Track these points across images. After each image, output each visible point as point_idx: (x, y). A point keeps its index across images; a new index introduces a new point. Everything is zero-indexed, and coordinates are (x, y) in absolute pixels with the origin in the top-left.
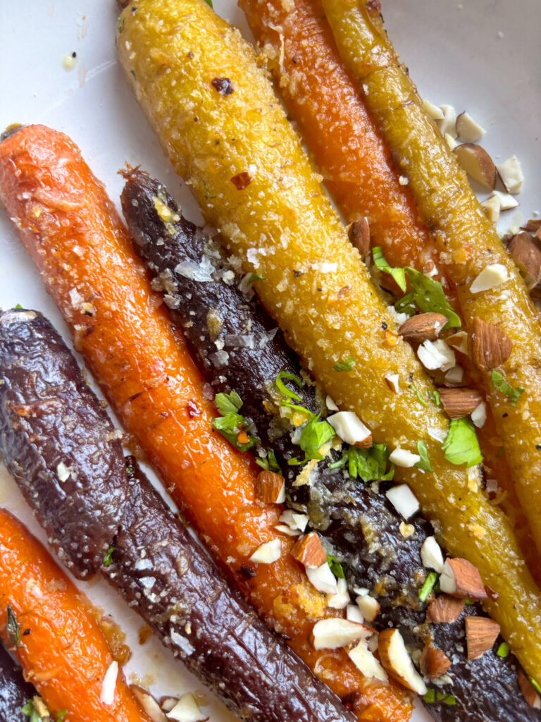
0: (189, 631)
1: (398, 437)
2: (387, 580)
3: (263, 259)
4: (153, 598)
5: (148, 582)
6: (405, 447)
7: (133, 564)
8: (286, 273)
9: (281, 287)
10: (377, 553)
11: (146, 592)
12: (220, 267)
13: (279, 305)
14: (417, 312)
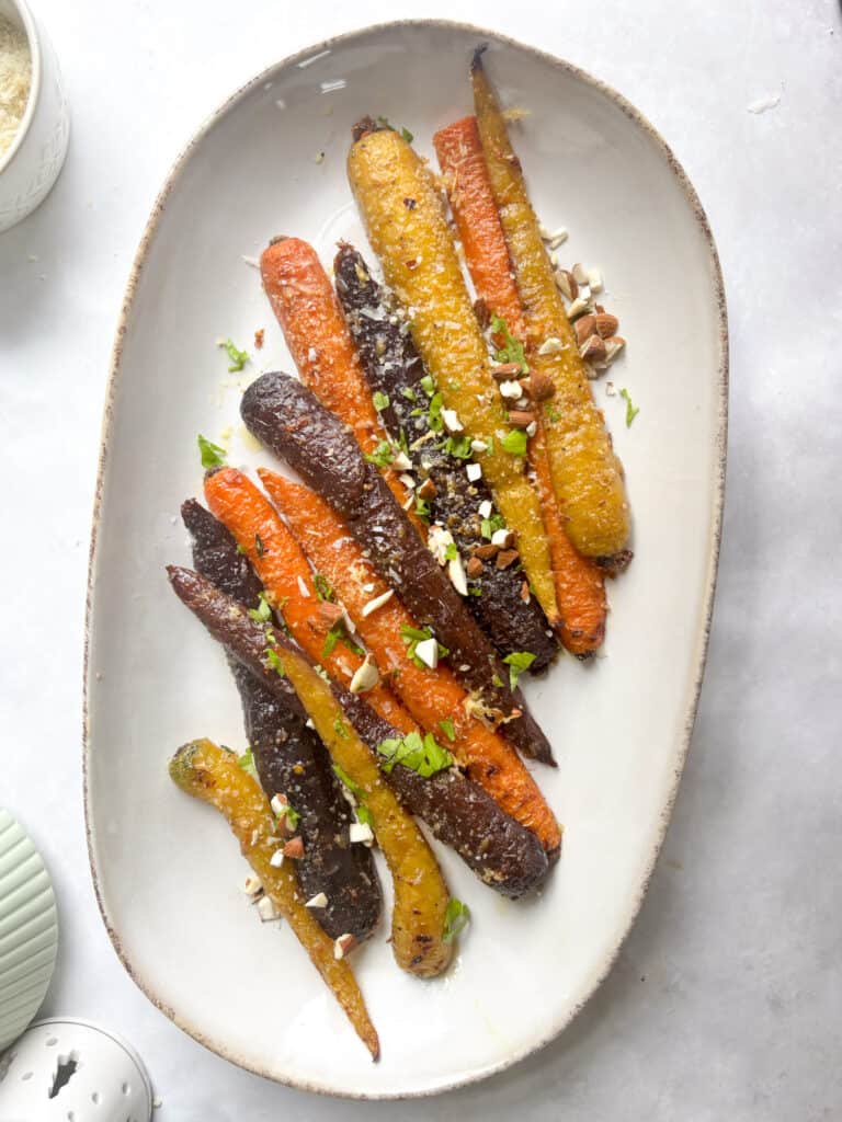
0: (400, 569)
1: (478, 432)
2: (454, 516)
3: (417, 314)
4: (381, 549)
5: (380, 540)
6: (481, 440)
7: (371, 527)
8: (430, 325)
9: (425, 333)
10: (452, 499)
11: (378, 545)
12: (389, 313)
13: (423, 344)
14: (507, 361)
